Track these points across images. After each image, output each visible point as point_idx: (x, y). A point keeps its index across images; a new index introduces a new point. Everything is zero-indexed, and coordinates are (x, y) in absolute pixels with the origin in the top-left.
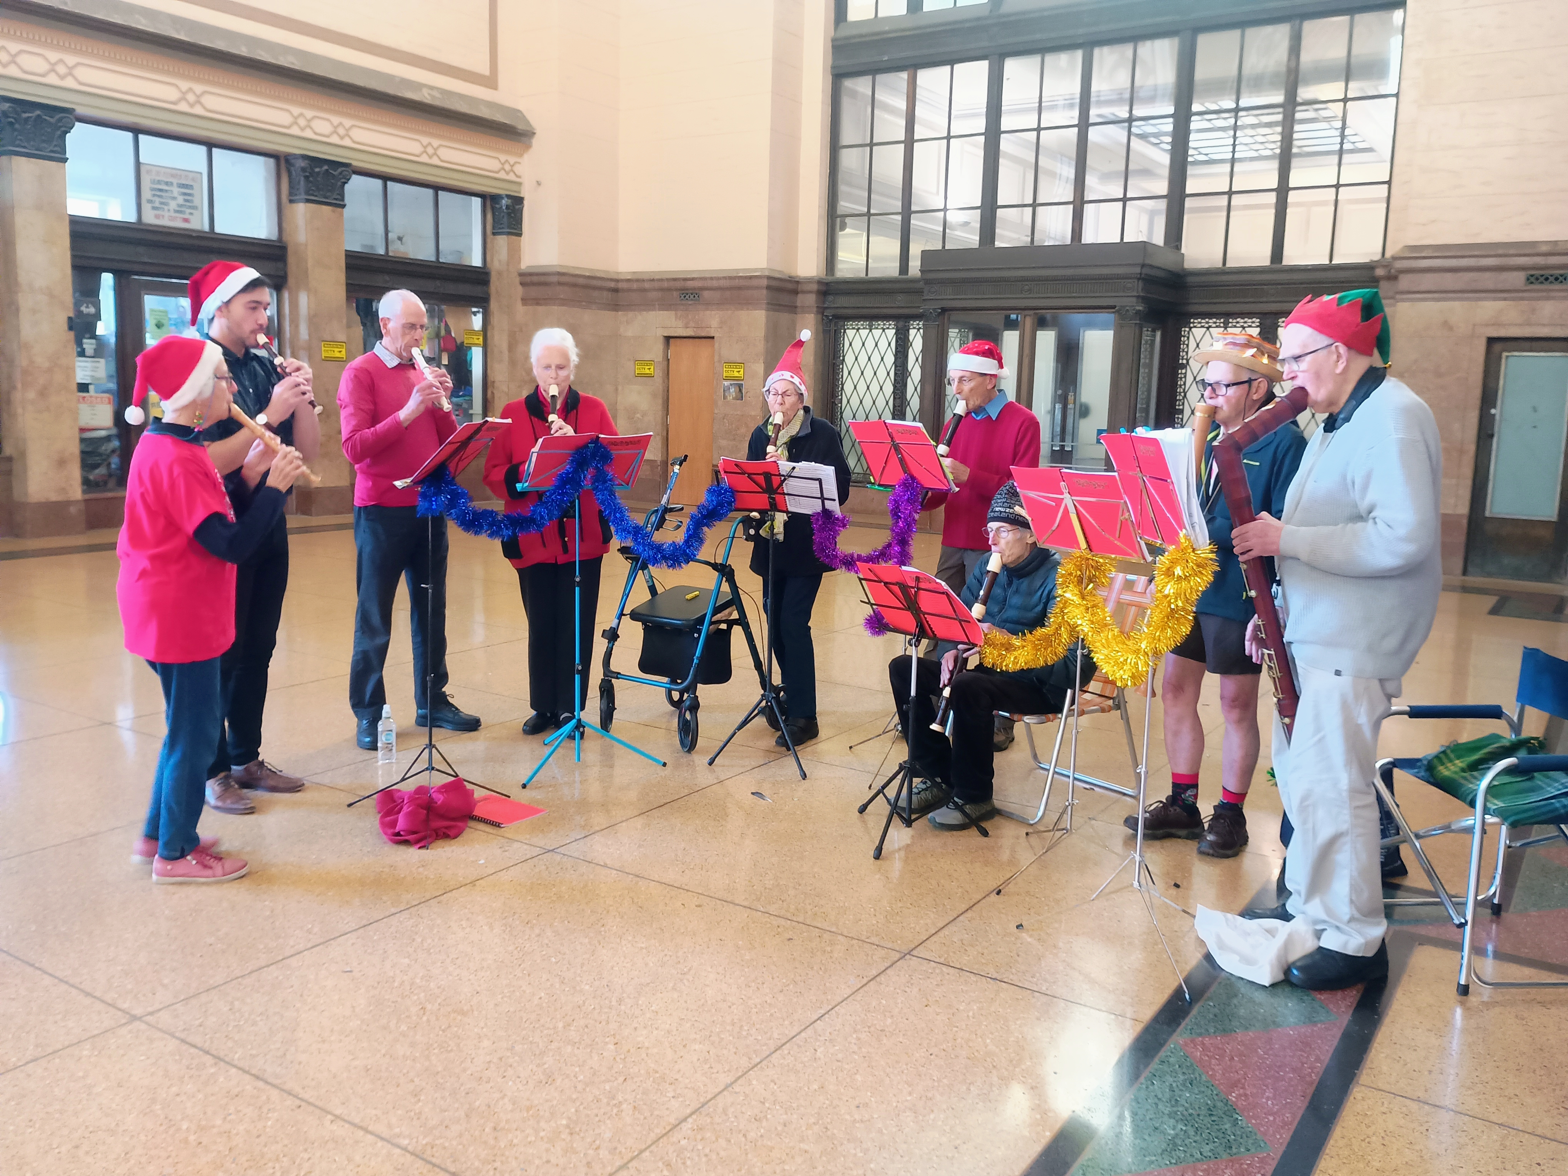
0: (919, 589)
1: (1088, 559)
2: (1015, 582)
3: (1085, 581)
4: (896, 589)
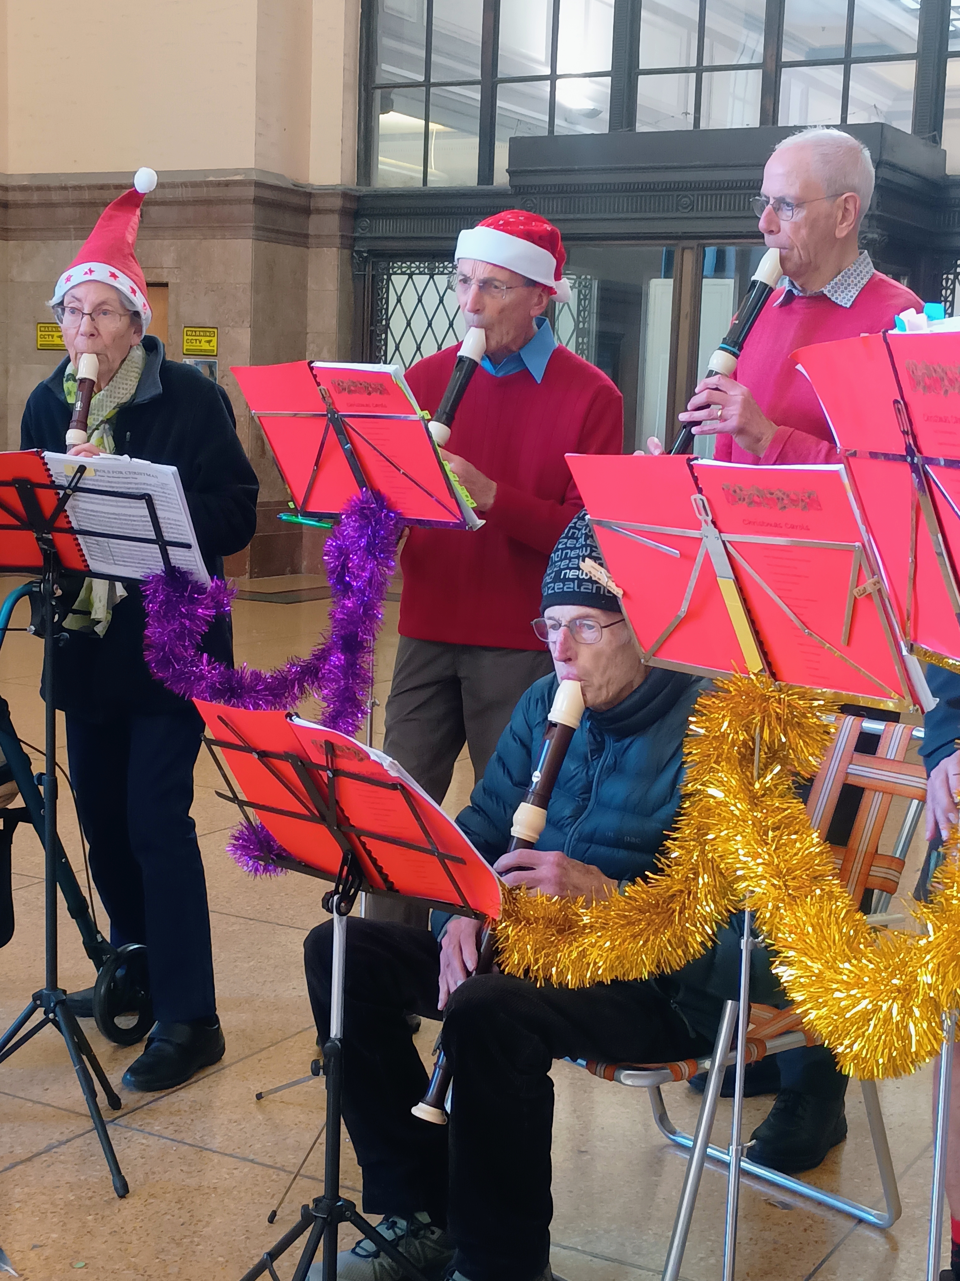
0: (337, 773)
1: (766, 699)
2: (611, 746)
3: (760, 756)
4: (287, 768)
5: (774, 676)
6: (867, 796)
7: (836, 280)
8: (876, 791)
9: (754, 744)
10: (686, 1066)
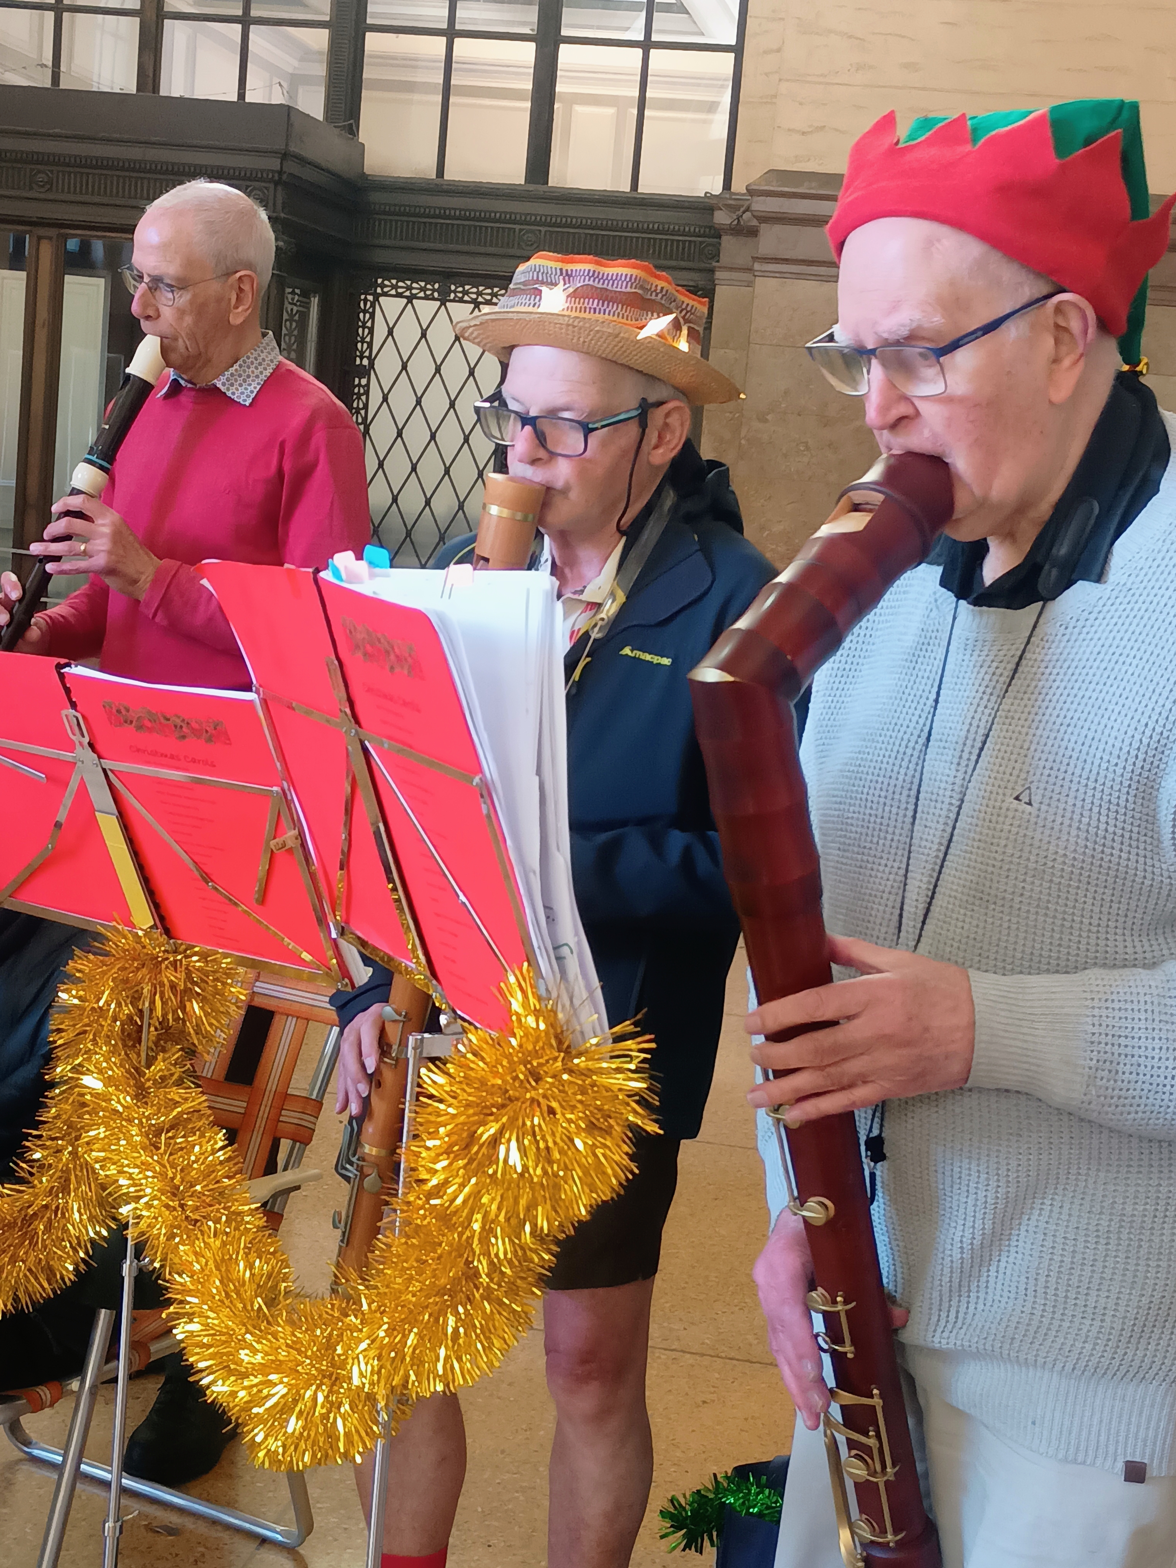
1: (157, 962)
5: (168, 932)
6: (277, 1021)
7: (232, 370)
8: (288, 1015)
9: (142, 1019)
10: (48, 1392)
